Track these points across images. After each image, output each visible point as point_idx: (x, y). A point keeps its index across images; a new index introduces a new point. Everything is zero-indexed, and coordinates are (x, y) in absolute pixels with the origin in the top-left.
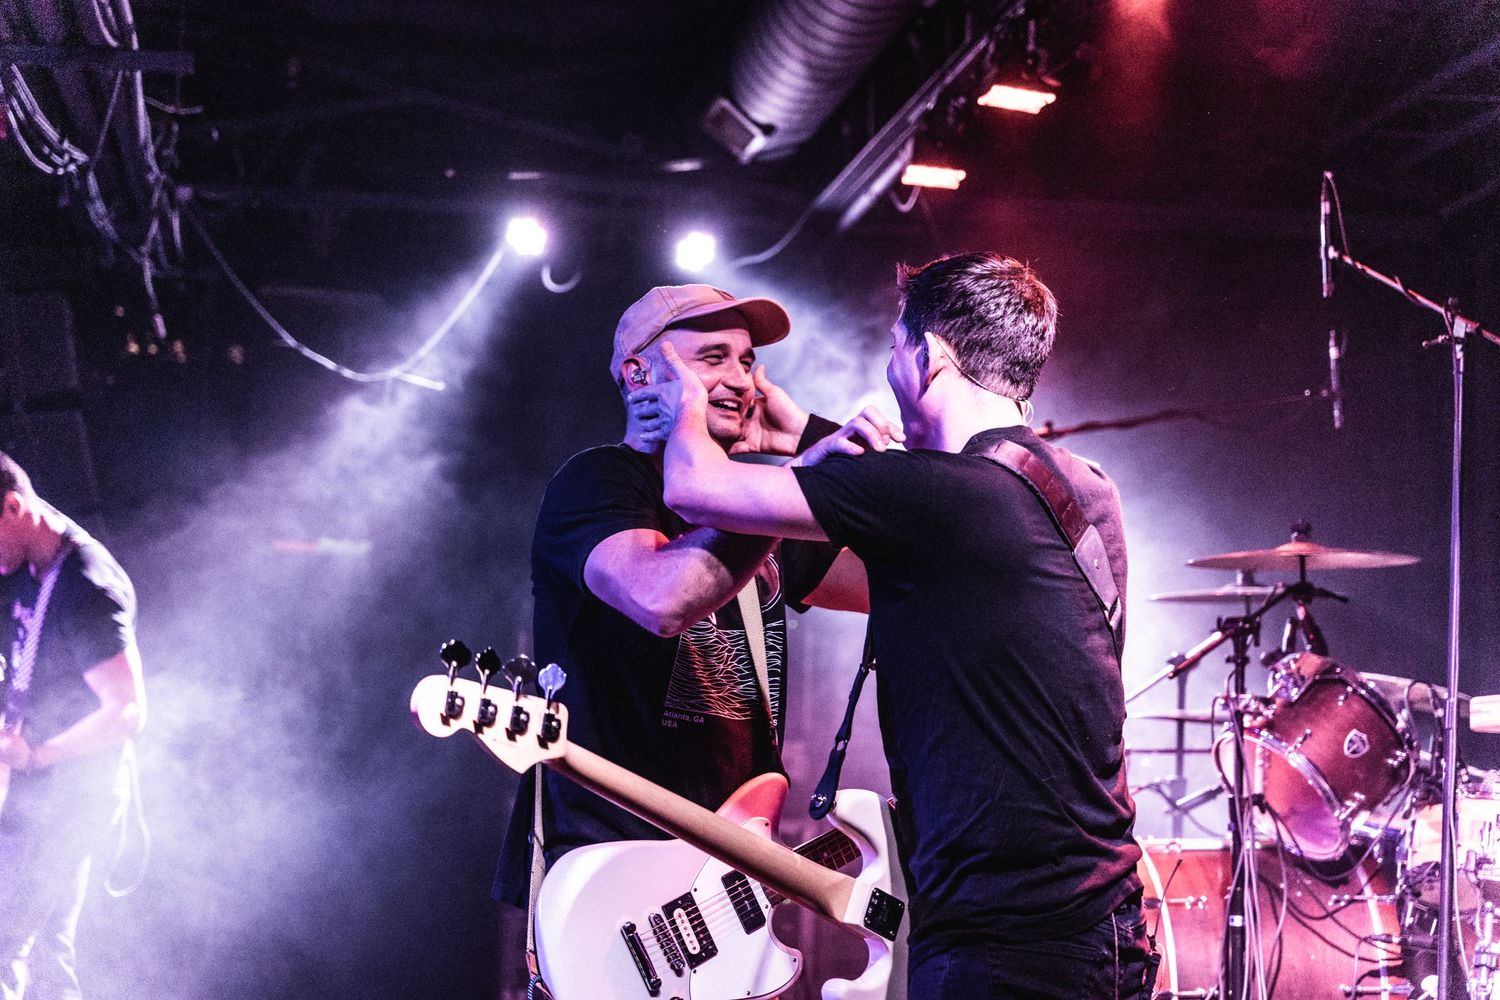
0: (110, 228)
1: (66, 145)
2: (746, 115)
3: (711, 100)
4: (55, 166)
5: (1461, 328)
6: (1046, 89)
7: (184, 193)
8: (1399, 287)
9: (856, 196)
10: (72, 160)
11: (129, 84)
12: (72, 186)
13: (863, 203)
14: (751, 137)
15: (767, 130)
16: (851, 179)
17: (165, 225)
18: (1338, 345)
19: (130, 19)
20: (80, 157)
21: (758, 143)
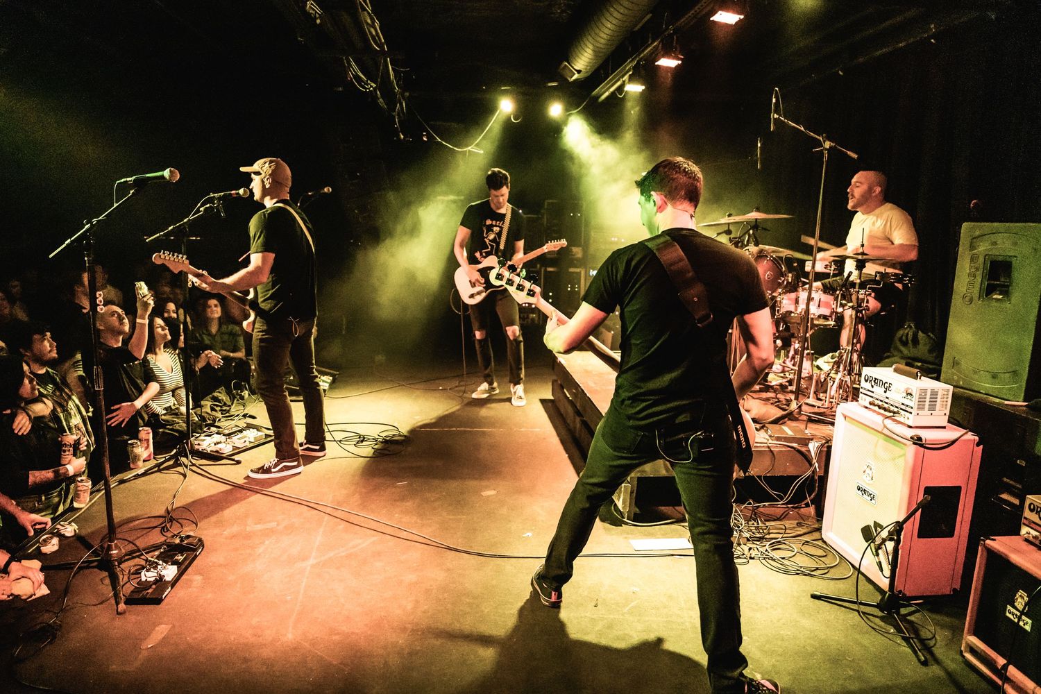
0: (385, 106)
1: (369, 82)
2: (573, 67)
3: (561, 62)
4: (366, 88)
5: (827, 144)
6: (678, 59)
7: (407, 94)
8: (802, 129)
9: (605, 92)
10: (371, 86)
11: (386, 61)
12: (372, 95)
13: (607, 94)
14: (575, 74)
15: (579, 72)
16: (603, 87)
17: (401, 105)
18: (760, 142)
19: (383, 41)
20: (374, 85)
21: (576, 76)
